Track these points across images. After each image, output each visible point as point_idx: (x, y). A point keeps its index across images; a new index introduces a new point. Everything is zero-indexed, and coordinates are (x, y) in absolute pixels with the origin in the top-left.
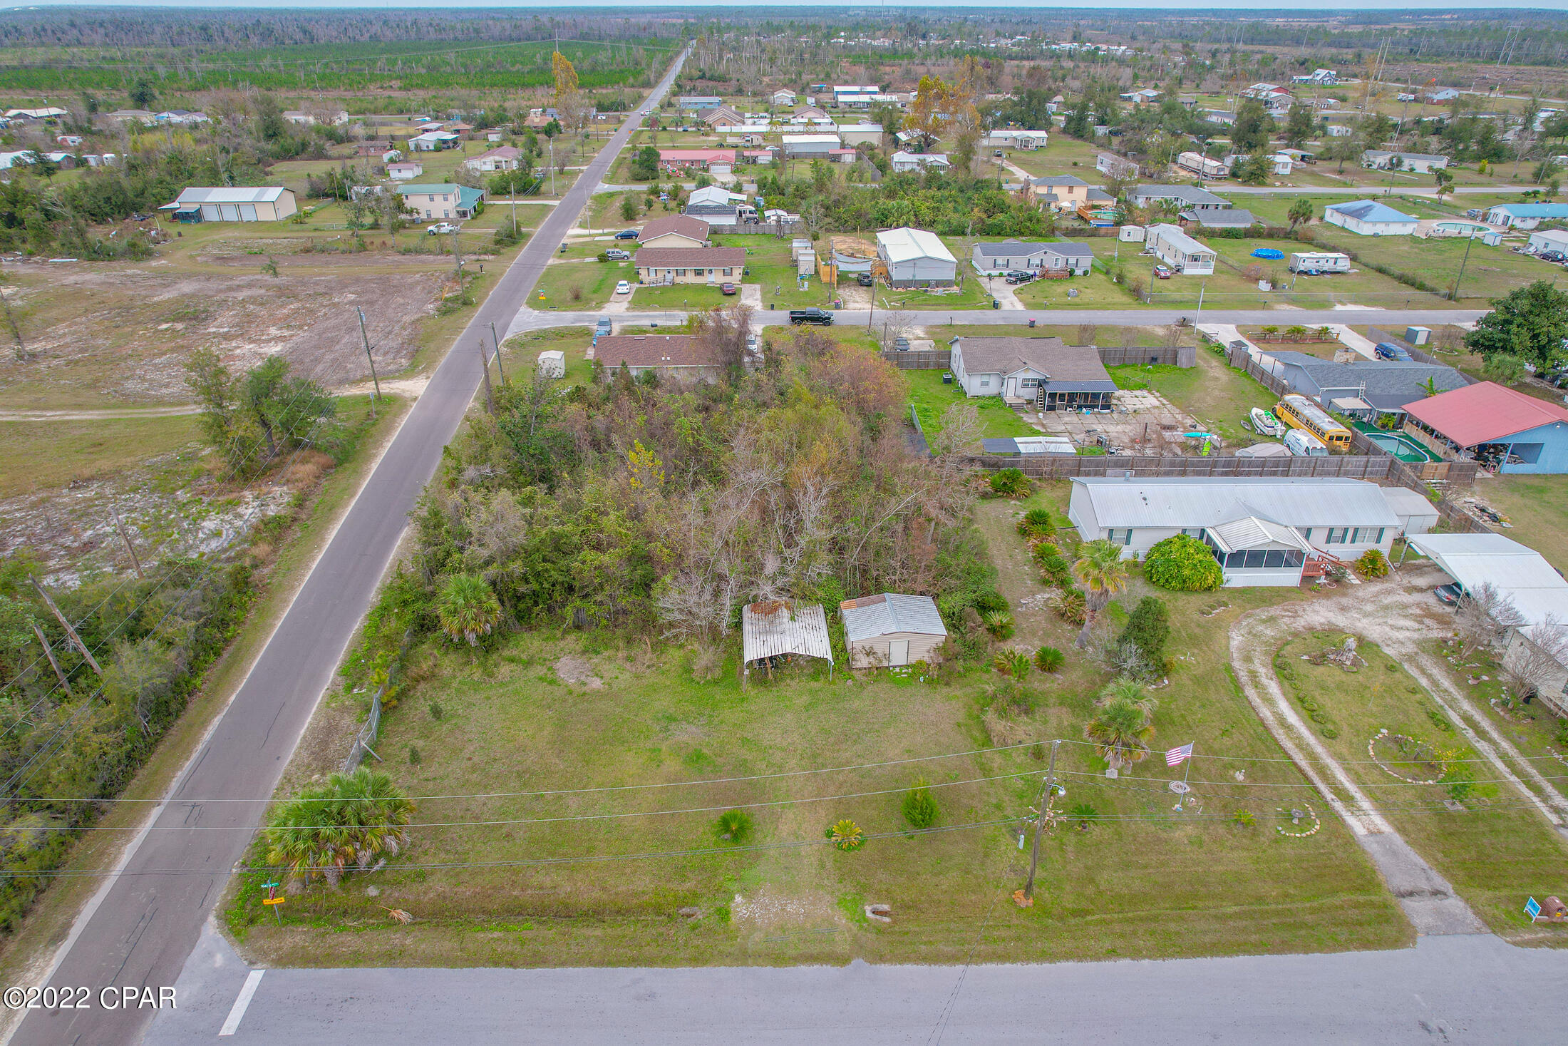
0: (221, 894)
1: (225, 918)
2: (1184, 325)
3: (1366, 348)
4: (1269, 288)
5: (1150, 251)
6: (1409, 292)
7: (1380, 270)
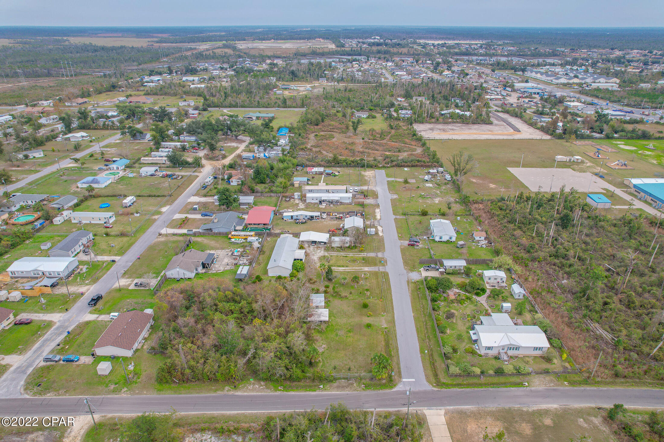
0: (387, 391)
1: (392, 388)
2: (160, 235)
3: (199, 216)
4: (138, 215)
5: (80, 222)
6: (159, 199)
7: (139, 196)
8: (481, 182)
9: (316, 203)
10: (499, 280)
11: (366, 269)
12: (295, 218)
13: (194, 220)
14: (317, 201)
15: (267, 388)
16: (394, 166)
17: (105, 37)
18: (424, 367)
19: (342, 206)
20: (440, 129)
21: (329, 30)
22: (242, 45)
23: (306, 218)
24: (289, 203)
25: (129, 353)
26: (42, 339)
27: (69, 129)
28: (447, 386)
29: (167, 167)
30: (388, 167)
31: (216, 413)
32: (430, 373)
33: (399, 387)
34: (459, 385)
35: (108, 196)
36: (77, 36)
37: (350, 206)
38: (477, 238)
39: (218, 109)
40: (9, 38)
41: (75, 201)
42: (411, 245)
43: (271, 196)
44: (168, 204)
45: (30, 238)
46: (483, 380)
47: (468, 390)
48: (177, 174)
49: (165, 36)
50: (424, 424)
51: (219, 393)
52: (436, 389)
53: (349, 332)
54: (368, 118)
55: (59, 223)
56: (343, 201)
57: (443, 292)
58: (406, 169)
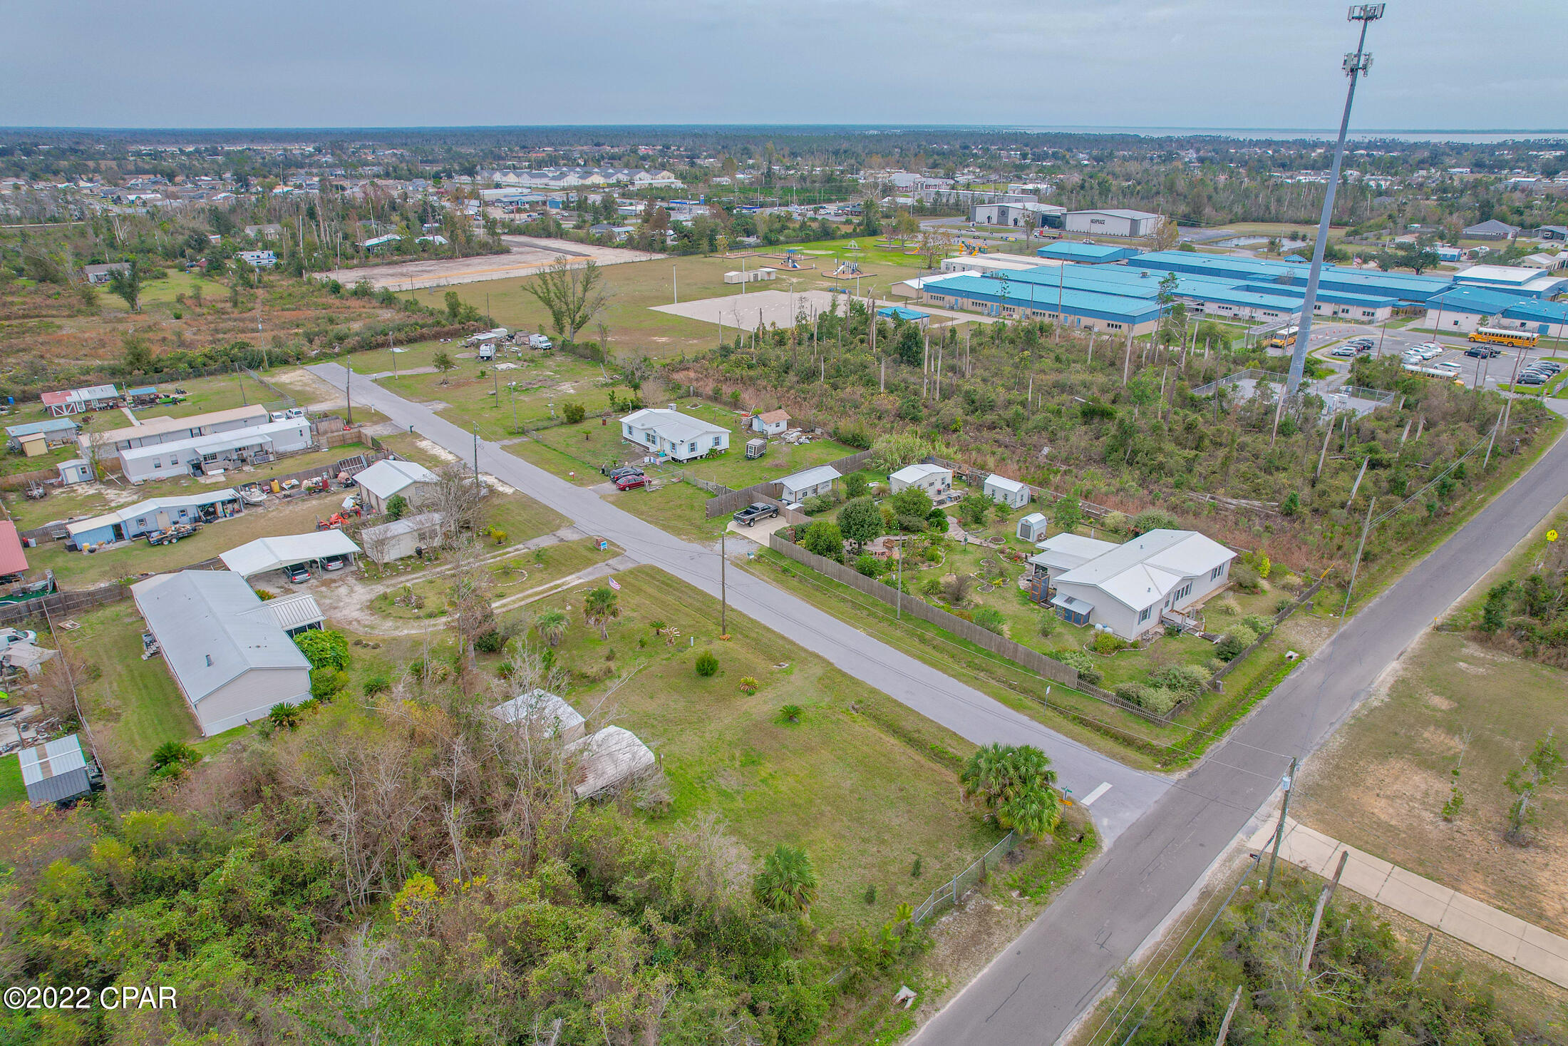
0: (1095, 862)
1: (1096, 845)
8: (625, 338)
10: (938, 484)
11: (572, 580)
12: (134, 529)
14: (184, 469)
18: (1077, 741)
19: (289, 462)
23: (187, 516)
24: (56, 500)
28: (1187, 750)
30: (339, 354)
33: (1108, 828)
37: (316, 456)
52: (1179, 775)
53: (752, 763)
56: (282, 448)
58: (396, 350)
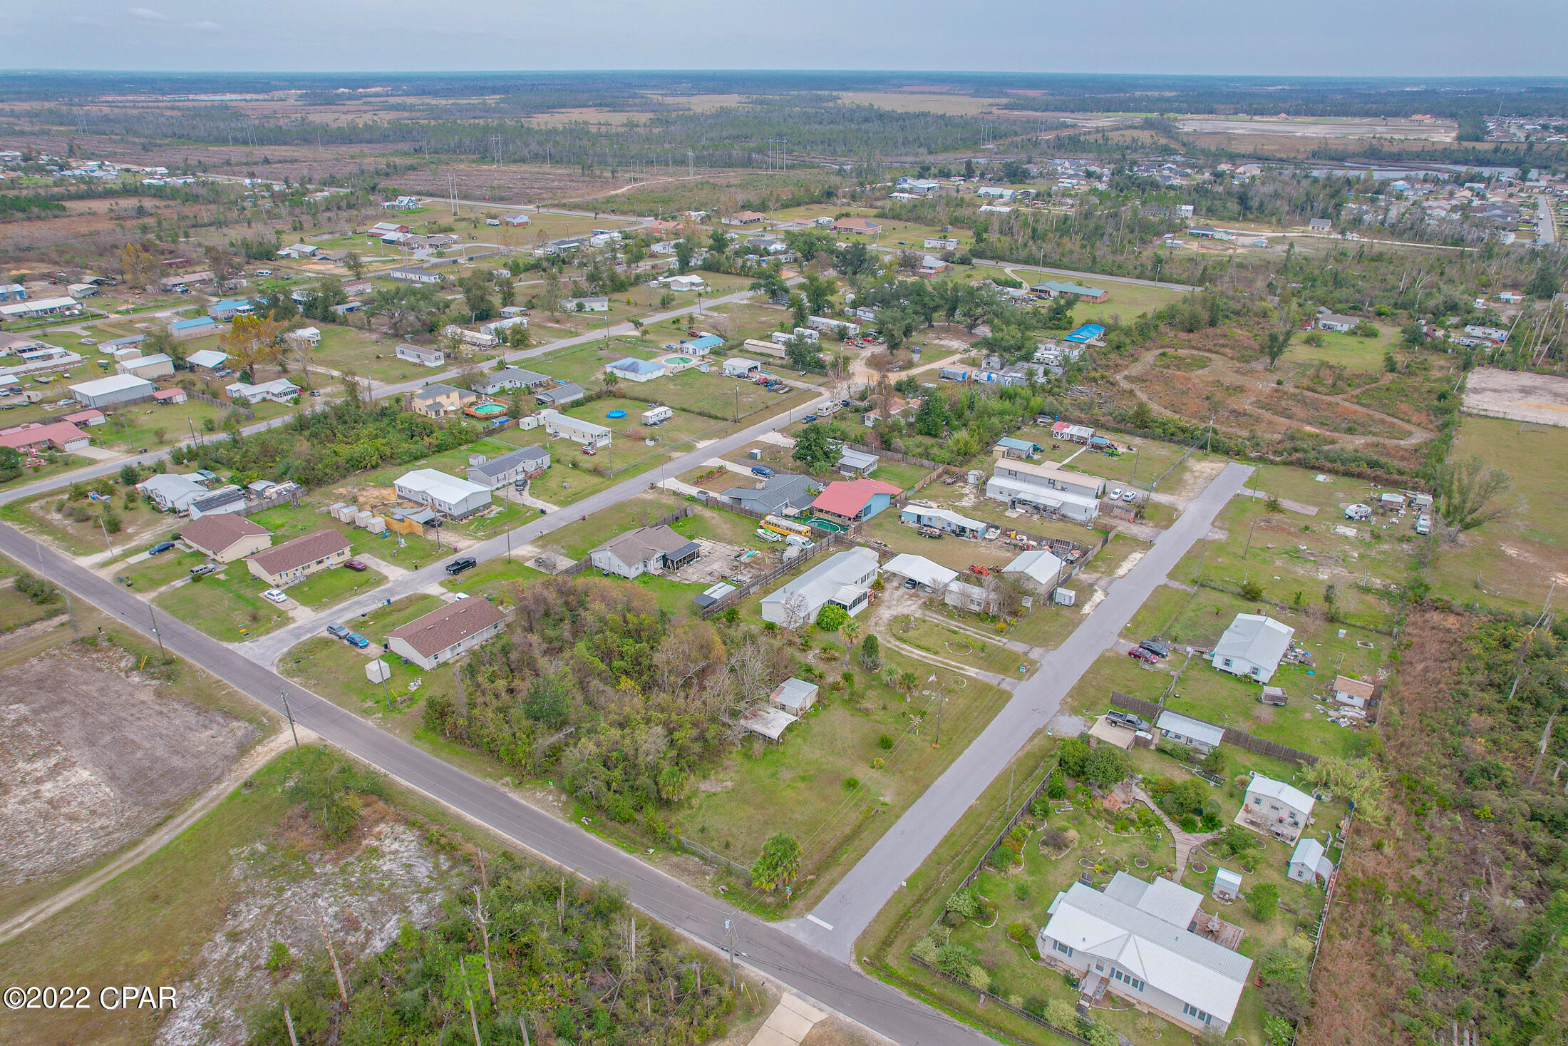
2: (653, 487)
3: (746, 471)
4: (652, 443)
5: (555, 434)
6: (713, 422)
7: (684, 410)
8: (1532, 559)
9: (1004, 504)
10: (1284, 814)
11: (972, 672)
12: (924, 521)
13: (736, 475)
14: (1006, 499)
15: (564, 809)
16: (1291, 463)
17: (912, 93)
18: (879, 915)
19: (1061, 525)
20: (1556, 395)
21: (1484, 91)
22: (1190, 124)
23: (948, 529)
24: (950, 489)
25: (427, 664)
26: (355, 599)
27: (684, 268)
28: (890, 976)
29: (782, 366)
30: (1272, 462)
31: (454, 809)
32: (881, 932)
33: (788, 927)
34: (916, 988)
35: (636, 399)
36: (862, 90)
37: (1078, 529)
38: (1342, 697)
39: (993, 263)
40: (739, 94)
41: (580, 396)
42: (1136, 656)
43: (922, 466)
44: (717, 437)
45: (472, 442)
46: (982, 1006)
47: (926, 1007)
48: (785, 382)
49: (1031, 93)
50: (757, 1015)
51: (490, 782)
52: (856, 968)
53: (803, 779)
54: (1352, 333)
55: (527, 428)
56: (1070, 514)
57: (1100, 787)
58: (1321, 478)
